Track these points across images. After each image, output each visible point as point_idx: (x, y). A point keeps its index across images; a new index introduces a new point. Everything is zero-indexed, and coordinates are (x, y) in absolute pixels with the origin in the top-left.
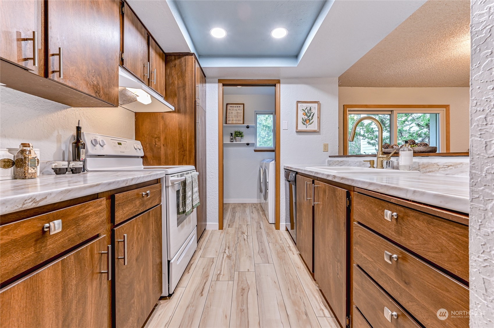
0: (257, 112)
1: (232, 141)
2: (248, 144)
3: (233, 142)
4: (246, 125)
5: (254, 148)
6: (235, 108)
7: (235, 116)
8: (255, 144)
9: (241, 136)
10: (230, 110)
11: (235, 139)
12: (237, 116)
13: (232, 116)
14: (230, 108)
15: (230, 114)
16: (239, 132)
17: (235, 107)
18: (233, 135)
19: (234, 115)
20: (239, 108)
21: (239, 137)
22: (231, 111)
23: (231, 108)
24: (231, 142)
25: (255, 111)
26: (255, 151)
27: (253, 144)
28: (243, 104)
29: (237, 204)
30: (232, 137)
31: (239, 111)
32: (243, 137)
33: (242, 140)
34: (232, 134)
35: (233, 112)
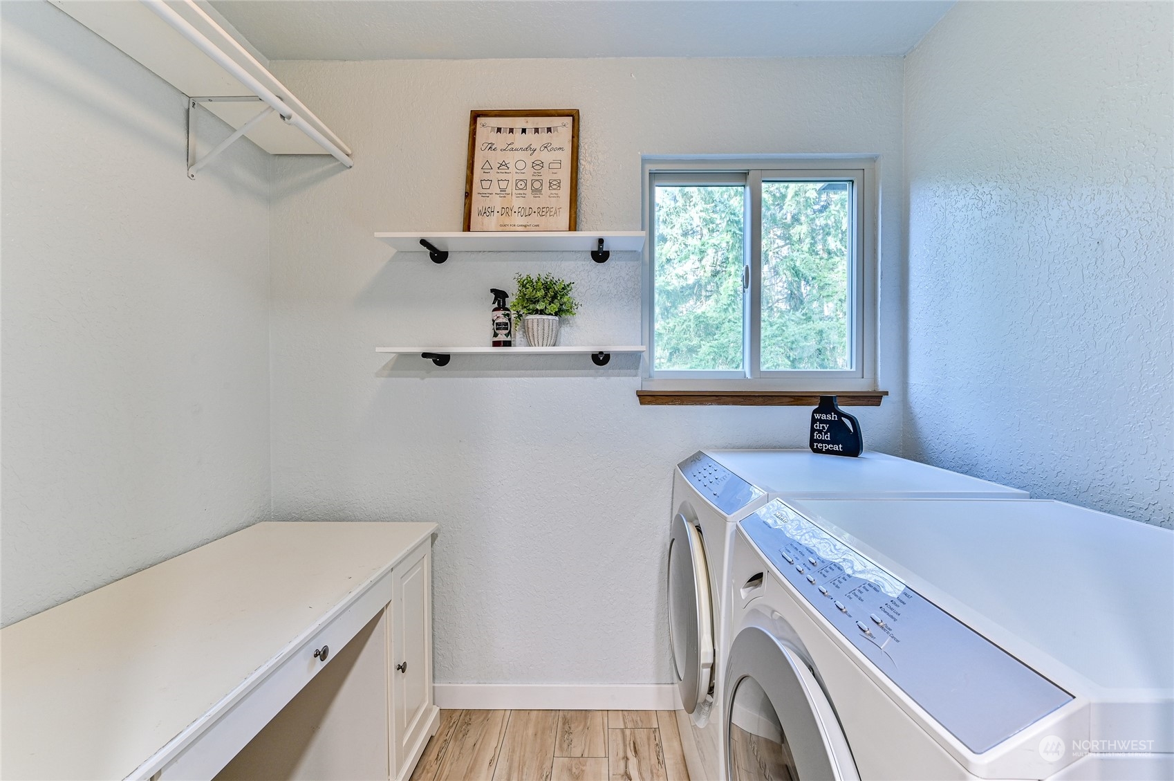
0: (654, 167)
1: (502, 337)
2: (601, 359)
3: (508, 344)
4: (587, 236)
5: (635, 383)
6: (519, 140)
7: (521, 184)
8: (646, 356)
9: (555, 307)
10: (491, 147)
11: (526, 331)
12: (537, 185)
13: (503, 184)
14: (494, 138)
15: (493, 175)
16: (547, 287)
17: (524, 131)
18: (510, 302)
19: (513, 176)
20: (544, 137)
21: (542, 312)
22: (496, 158)
23: (500, 140)
24: (496, 344)
25: (645, 161)
26: (646, 398)
27: (633, 360)
28: (574, 115)
29: (534, 714)
30: (500, 313)
31: (546, 157)
32: (568, 316)
33: (565, 330)
34: (500, 296)
35: (511, 158)
